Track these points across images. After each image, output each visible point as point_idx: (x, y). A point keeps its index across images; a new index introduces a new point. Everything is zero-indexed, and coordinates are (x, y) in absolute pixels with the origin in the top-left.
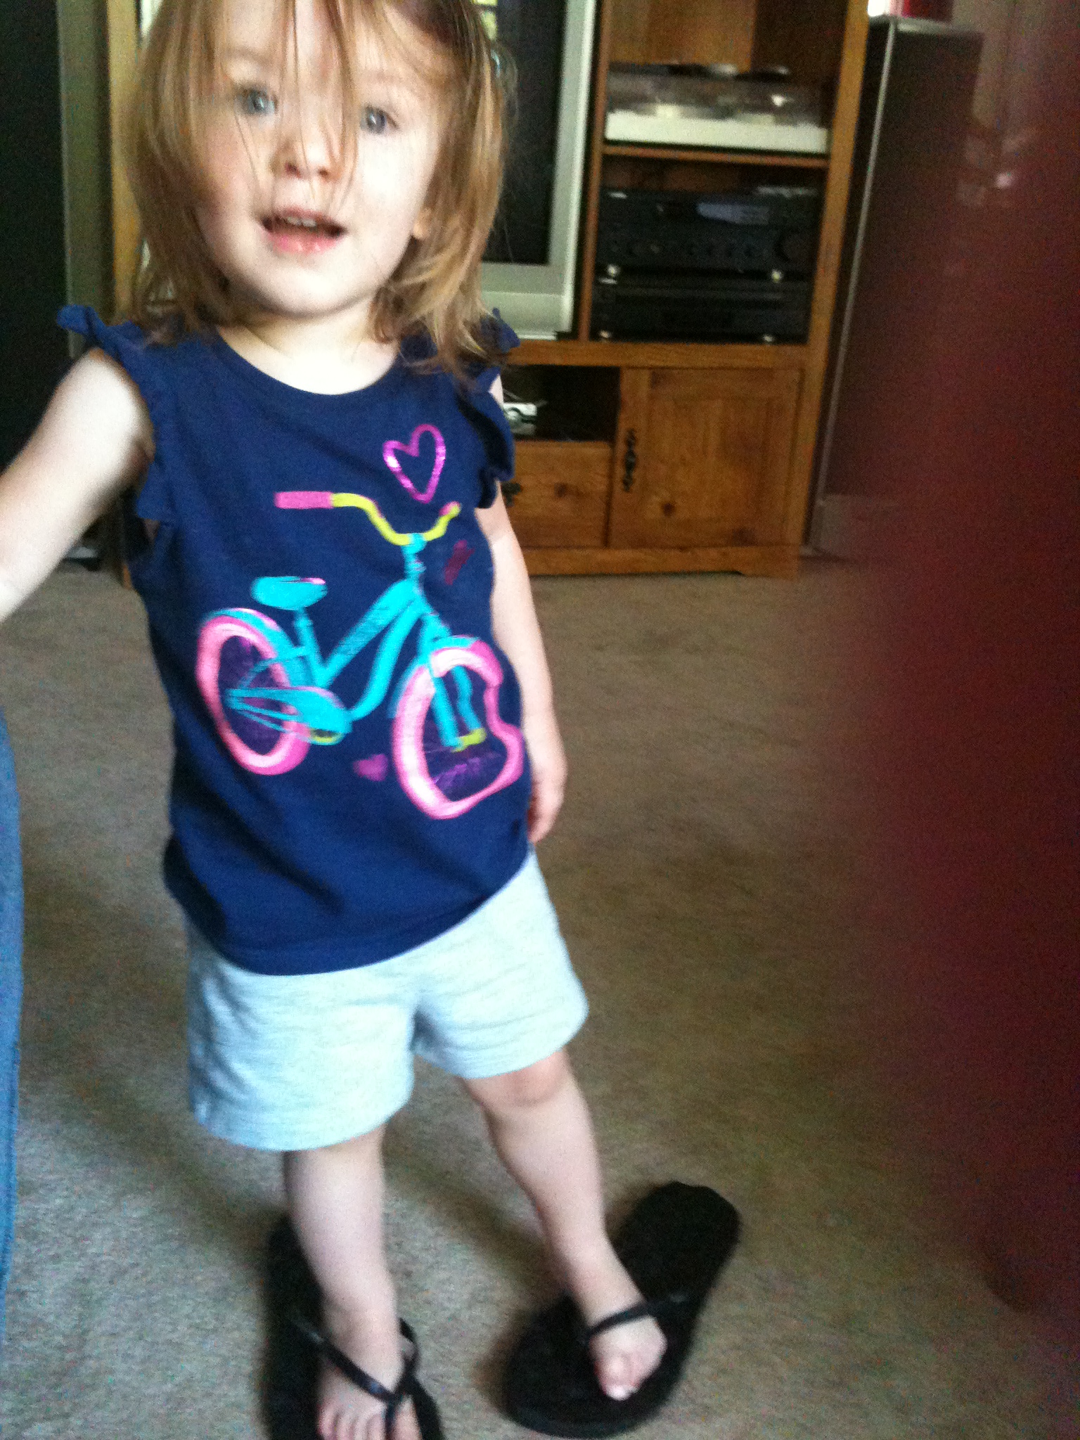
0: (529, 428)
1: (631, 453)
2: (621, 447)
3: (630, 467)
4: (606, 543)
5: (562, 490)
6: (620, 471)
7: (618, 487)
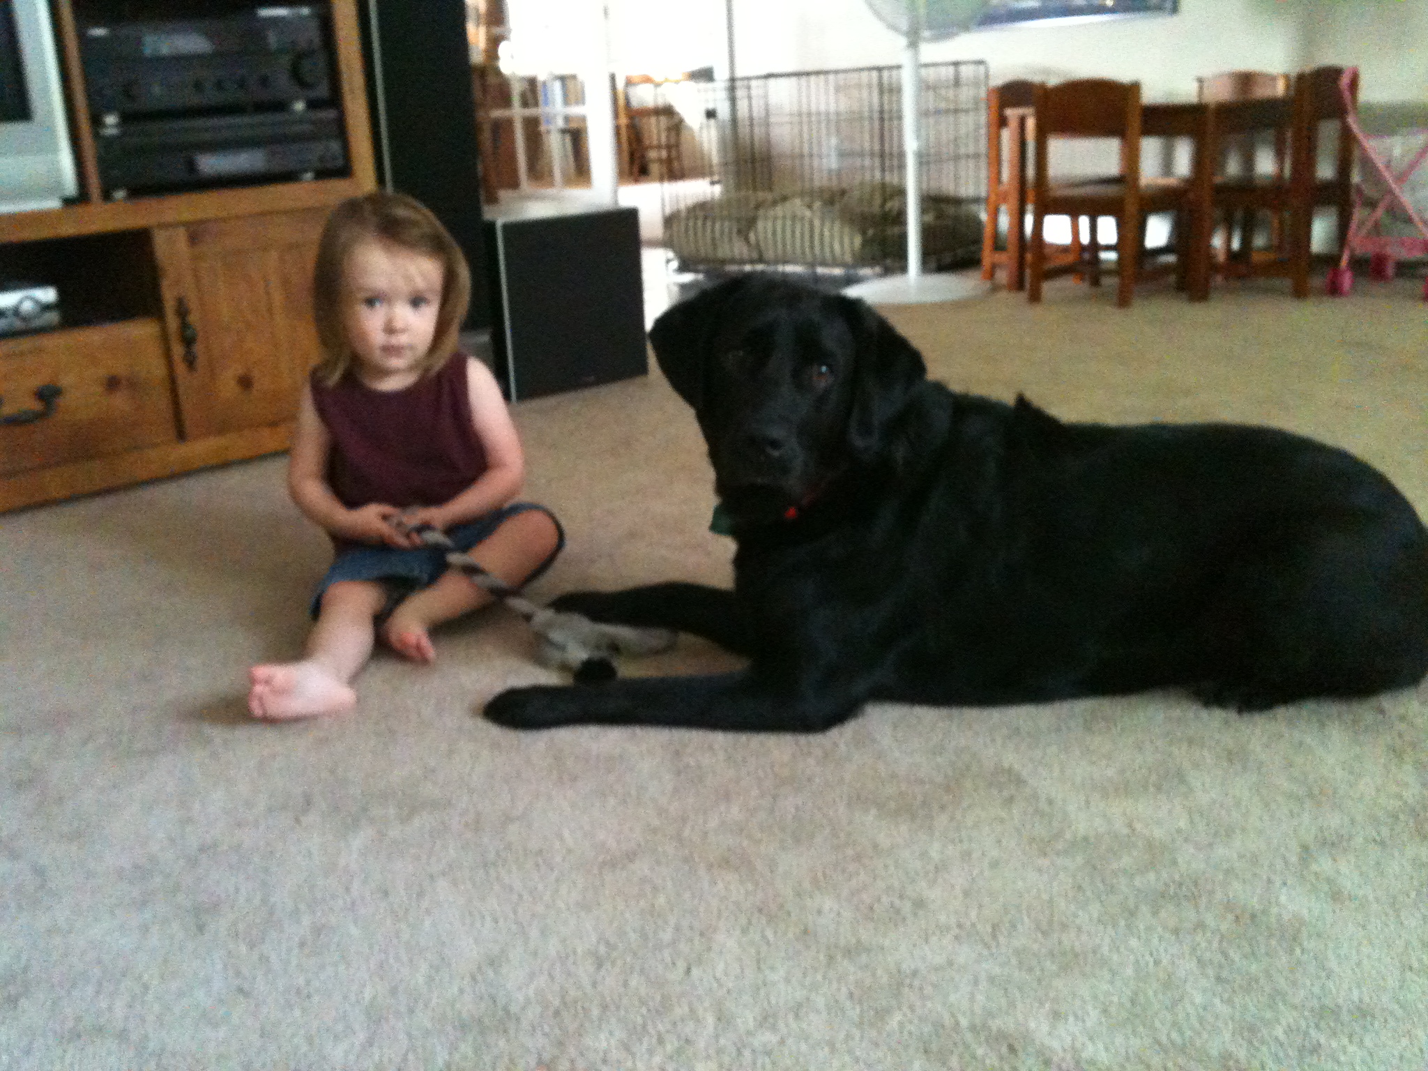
0: (53, 317)
1: (184, 325)
2: (173, 322)
3: (188, 341)
4: (181, 435)
5: (112, 384)
6: (178, 350)
7: (181, 368)
